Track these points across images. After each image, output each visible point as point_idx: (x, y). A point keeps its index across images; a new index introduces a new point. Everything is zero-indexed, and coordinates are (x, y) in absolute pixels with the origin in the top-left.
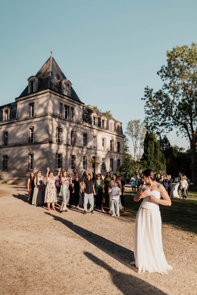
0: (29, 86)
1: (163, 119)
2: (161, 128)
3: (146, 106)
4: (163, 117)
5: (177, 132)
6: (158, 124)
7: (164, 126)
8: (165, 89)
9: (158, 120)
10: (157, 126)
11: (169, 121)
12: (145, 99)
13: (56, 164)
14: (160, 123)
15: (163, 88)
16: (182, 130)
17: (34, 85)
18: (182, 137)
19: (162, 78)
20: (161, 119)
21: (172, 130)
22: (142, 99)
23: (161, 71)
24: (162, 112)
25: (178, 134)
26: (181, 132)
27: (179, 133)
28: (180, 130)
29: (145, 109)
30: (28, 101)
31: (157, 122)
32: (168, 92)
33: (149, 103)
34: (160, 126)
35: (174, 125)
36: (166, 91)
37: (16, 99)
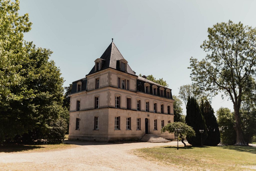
0: (95, 66)
1: (208, 85)
2: (207, 92)
3: (192, 74)
4: (208, 82)
5: (222, 95)
6: (204, 89)
7: (210, 91)
8: (208, 59)
9: (203, 86)
10: (204, 91)
11: (214, 86)
12: (191, 68)
13: (115, 125)
14: (205, 88)
15: (206, 59)
16: (227, 94)
17: (99, 65)
18: (228, 100)
19: (204, 50)
20: (206, 84)
21: (217, 94)
22: (188, 68)
23: (204, 45)
24: (207, 79)
25: (223, 97)
26: (226, 96)
27: (225, 96)
28: (225, 94)
29: (191, 77)
30: (94, 77)
31: (203, 88)
32: (211, 62)
33: (194, 71)
34: (205, 91)
35: (219, 90)
36: (209, 61)
37: (86, 75)
